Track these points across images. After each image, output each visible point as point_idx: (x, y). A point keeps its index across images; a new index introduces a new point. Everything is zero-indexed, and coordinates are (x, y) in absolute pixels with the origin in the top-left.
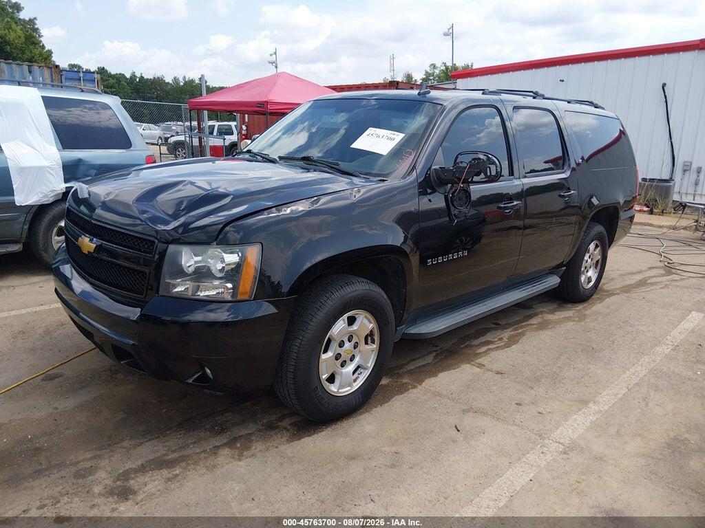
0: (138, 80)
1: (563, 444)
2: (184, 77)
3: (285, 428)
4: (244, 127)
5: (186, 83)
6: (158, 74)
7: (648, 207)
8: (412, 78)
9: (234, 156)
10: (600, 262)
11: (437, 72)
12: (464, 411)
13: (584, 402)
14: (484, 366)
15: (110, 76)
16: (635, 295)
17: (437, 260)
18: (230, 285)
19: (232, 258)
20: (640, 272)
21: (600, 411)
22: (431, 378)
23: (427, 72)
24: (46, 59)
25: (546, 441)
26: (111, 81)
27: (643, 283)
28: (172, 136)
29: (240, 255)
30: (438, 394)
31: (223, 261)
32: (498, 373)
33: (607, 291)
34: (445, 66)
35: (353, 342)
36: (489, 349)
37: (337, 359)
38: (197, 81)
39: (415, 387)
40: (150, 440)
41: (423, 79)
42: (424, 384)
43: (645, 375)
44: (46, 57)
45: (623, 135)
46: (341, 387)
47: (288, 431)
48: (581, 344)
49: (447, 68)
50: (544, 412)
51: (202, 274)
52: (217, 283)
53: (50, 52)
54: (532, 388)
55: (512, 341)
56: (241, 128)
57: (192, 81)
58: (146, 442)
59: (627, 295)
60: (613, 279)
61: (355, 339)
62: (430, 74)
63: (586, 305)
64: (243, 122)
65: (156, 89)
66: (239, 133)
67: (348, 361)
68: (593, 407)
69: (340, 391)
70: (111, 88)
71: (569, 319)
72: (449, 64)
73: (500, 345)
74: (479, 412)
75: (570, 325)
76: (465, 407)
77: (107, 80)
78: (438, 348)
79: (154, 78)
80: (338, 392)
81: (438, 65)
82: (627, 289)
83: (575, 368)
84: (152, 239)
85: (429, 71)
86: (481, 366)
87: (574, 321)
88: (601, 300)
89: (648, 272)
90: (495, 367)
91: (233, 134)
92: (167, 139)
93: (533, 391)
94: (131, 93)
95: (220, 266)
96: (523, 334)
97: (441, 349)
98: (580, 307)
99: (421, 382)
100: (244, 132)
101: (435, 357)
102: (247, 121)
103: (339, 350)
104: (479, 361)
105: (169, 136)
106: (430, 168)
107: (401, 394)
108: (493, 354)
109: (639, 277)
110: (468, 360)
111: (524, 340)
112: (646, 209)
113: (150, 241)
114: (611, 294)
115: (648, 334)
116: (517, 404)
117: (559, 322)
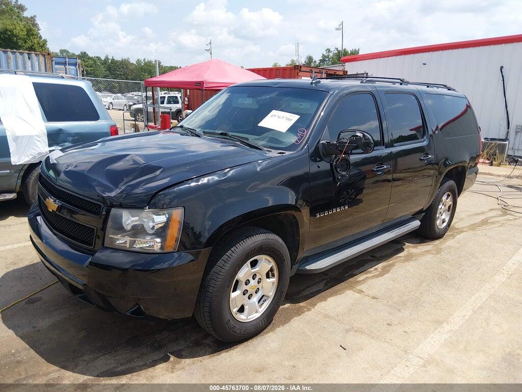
0: (110, 61)
1: (422, 358)
2: (145, 59)
3: (208, 345)
4: (186, 99)
5: (145, 64)
6: (125, 57)
7: (489, 160)
8: (312, 60)
9: (170, 129)
10: (451, 207)
11: (331, 54)
12: (347, 331)
13: (439, 323)
14: (363, 292)
15: (90, 58)
16: (479, 232)
17: (324, 214)
18: (158, 240)
19: (161, 219)
20: (483, 213)
21: (452, 330)
22: (322, 302)
23: (323, 55)
24: (42, 47)
25: (410, 356)
26: (91, 62)
27: (485, 222)
28: (134, 104)
29: (167, 216)
30: (326, 316)
31: (153, 221)
32: (373, 298)
33: (458, 229)
34: (337, 50)
35: (257, 279)
36: (367, 278)
37: (244, 294)
38: (154, 62)
39: (309, 310)
40: (104, 354)
41: (321, 61)
42: (316, 307)
43: (486, 300)
44: (43, 45)
45: (468, 109)
46: (249, 314)
47: (210, 347)
48: (438, 274)
49: (339, 52)
50: (409, 332)
51: (138, 231)
52: (148, 238)
53: (45, 41)
54: (399, 311)
55: (385, 271)
56: (184, 99)
57: (150, 62)
58: (102, 356)
59: (472, 232)
60: (462, 219)
61: (258, 277)
62: (326, 56)
63: (441, 240)
64: (186, 95)
65: (123, 68)
66: (183, 103)
67: (254, 294)
68: (446, 327)
69: (249, 317)
70: (91, 67)
71: (428, 252)
72: (340, 49)
73: (375, 274)
74: (359, 331)
75: (428, 258)
76: (348, 327)
77: (87, 62)
78: (328, 277)
79: (122, 60)
80: (247, 319)
81: (332, 49)
82: (473, 227)
83: (433, 294)
84: (99, 203)
85: (325, 54)
86: (361, 292)
87: (432, 253)
88: (453, 236)
89: (489, 213)
90: (371, 293)
91: (178, 103)
92: (130, 106)
93: (400, 314)
94: (105, 71)
95: (151, 224)
96: (392, 265)
97: (330, 277)
98: (437, 242)
99: (314, 305)
100: (186, 103)
101: (326, 285)
102: (188, 94)
103: (246, 287)
104: (359, 287)
105: (132, 104)
106: (319, 142)
107: (299, 316)
108: (370, 282)
109: (482, 217)
110: (351, 287)
111: (394, 270)
112: (487, 161)
113: (98, 205)
114: (461, 231)
115: (489, 265)
116: (388, 324)
117: (422, 254)
